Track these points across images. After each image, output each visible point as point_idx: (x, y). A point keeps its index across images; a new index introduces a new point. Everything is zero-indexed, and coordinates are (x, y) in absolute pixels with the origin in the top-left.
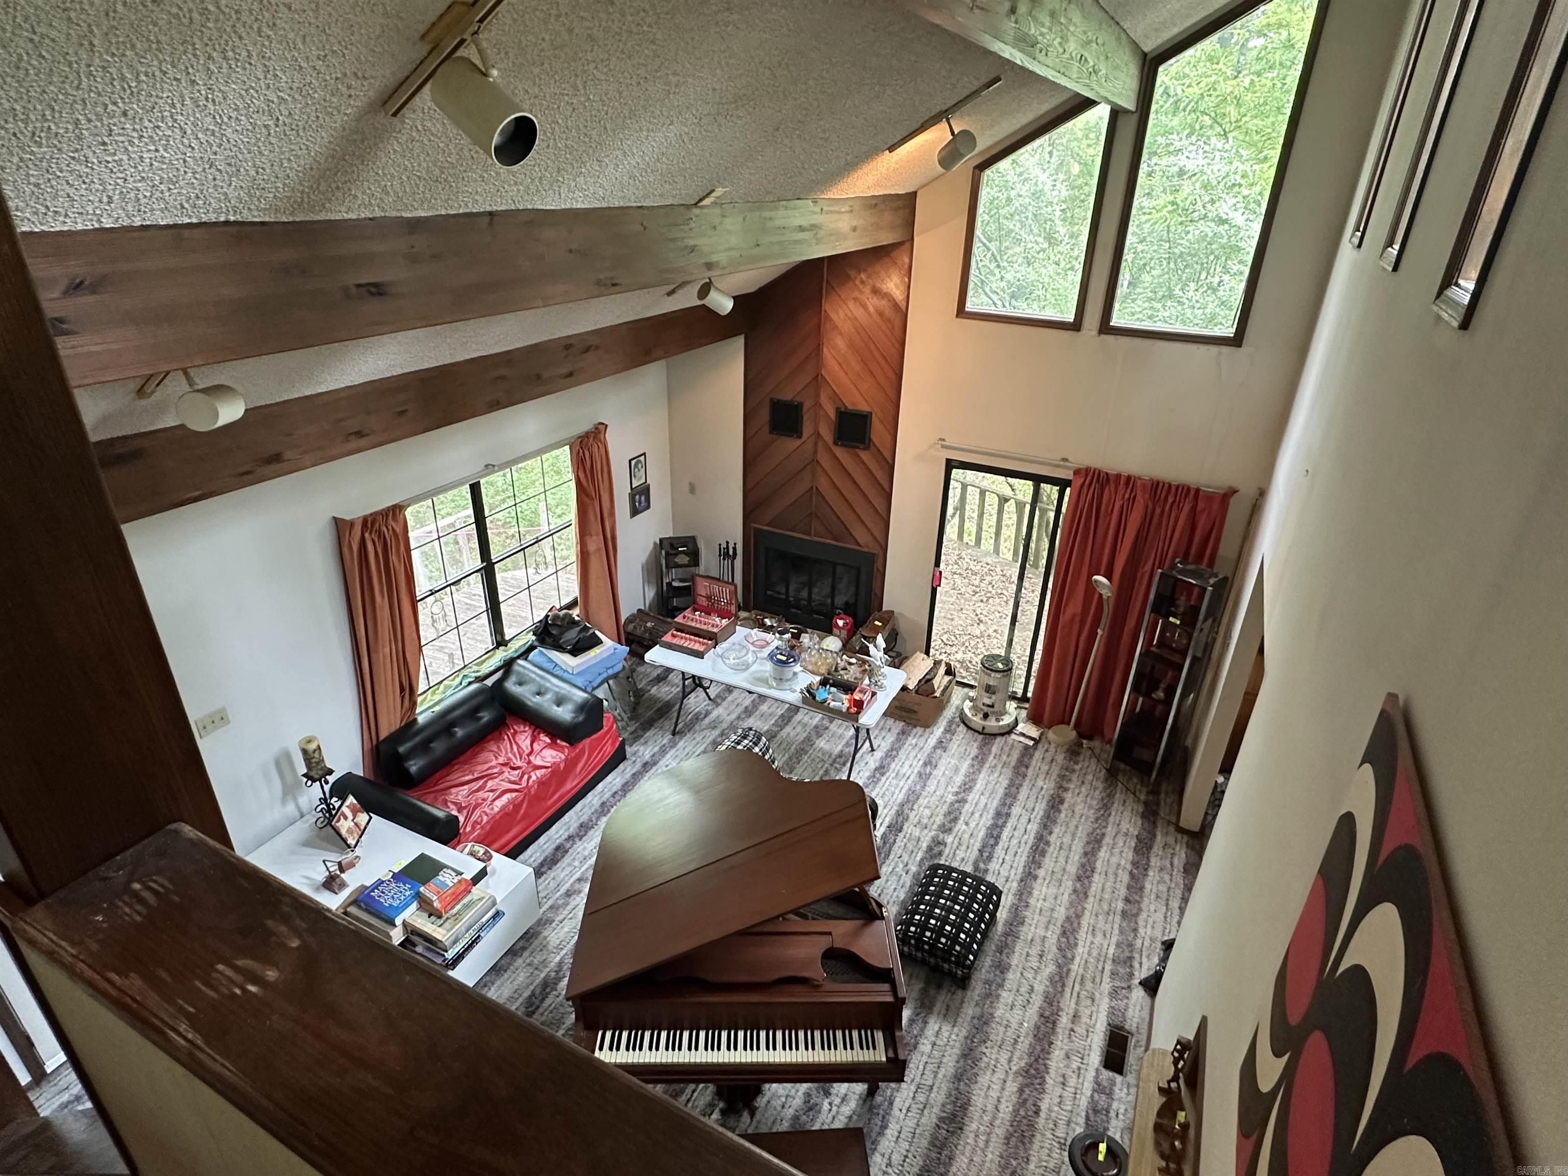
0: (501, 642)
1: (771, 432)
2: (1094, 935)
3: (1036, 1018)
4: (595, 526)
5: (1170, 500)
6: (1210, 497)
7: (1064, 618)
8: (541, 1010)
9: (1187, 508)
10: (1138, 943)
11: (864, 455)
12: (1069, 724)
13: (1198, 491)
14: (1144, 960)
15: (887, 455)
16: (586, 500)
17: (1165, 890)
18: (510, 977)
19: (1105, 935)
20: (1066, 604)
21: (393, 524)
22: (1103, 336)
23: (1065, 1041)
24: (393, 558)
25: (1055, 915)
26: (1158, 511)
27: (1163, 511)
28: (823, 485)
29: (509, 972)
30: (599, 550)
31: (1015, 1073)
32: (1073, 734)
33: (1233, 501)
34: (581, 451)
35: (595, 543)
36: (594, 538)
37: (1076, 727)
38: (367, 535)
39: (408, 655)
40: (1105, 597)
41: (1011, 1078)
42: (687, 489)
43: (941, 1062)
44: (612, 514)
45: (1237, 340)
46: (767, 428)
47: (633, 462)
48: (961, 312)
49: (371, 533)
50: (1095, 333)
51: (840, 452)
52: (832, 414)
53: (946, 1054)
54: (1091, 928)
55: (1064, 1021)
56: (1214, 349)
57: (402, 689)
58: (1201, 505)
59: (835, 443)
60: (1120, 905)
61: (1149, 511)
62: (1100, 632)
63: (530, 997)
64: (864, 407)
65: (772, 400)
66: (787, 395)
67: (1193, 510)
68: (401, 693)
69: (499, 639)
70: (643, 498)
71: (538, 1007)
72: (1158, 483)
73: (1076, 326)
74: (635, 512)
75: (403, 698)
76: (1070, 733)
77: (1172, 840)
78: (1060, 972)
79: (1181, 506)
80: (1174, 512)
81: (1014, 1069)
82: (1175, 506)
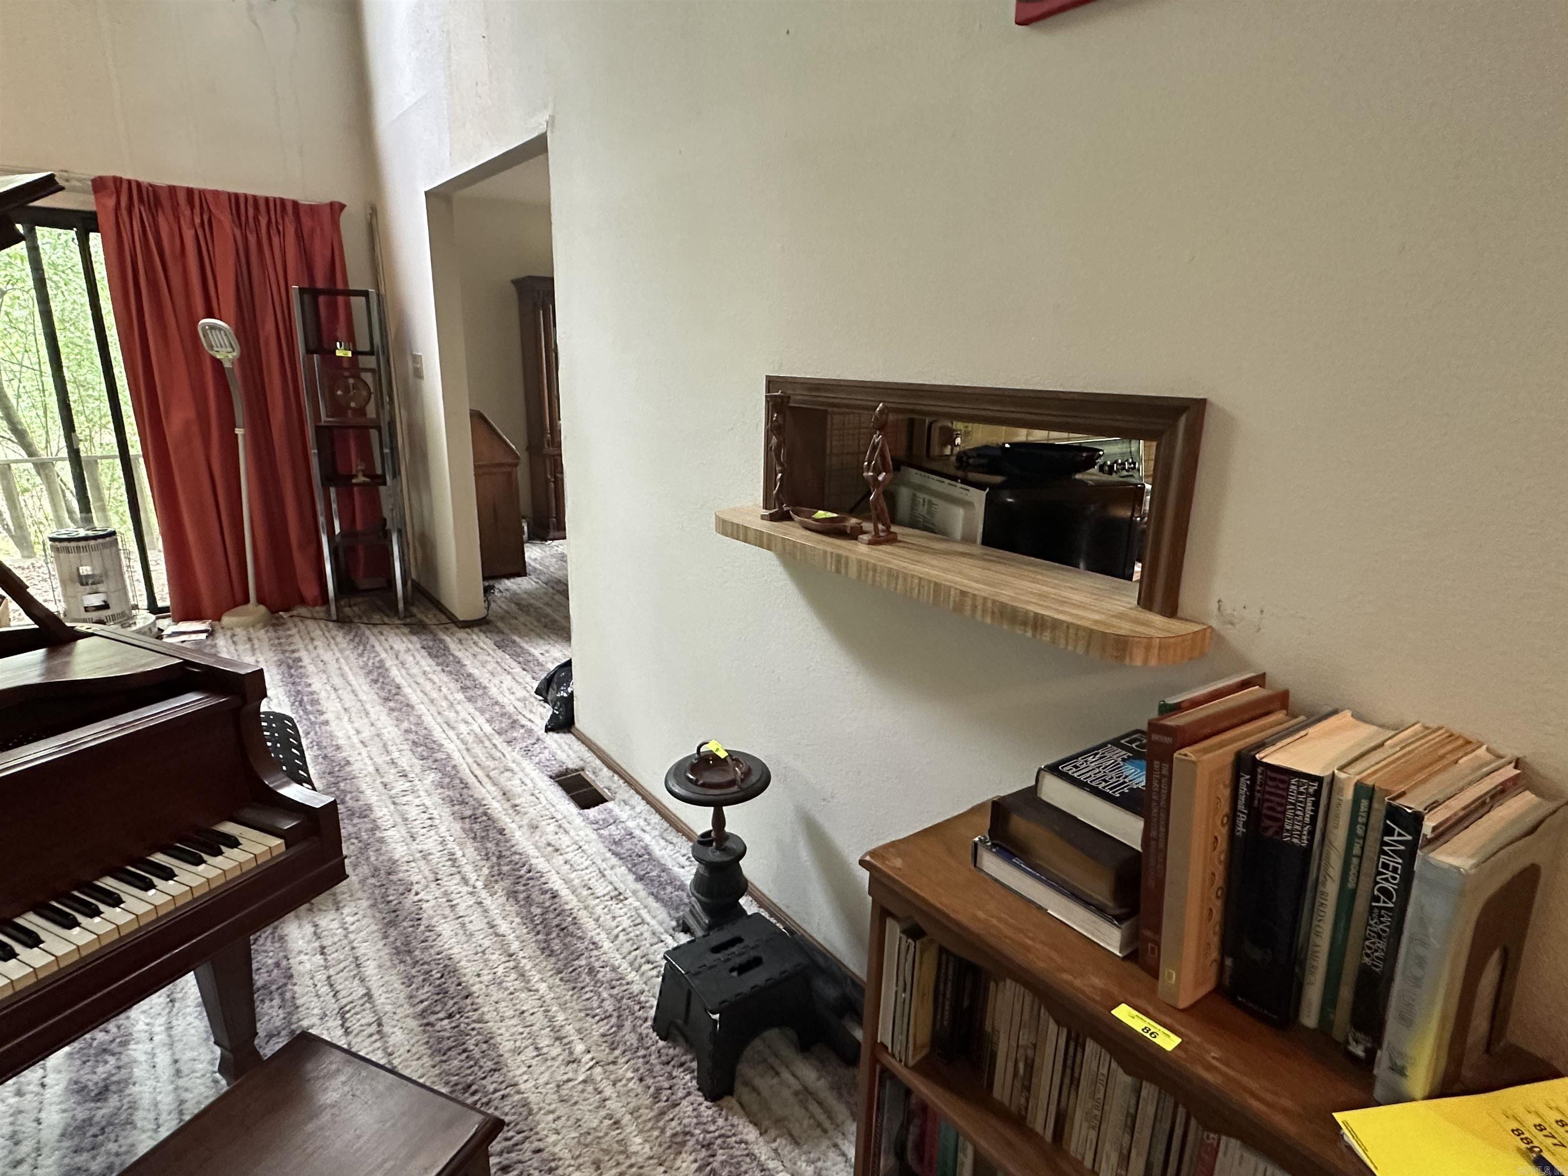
2: (453, 728)
3: (457, 826)
5: (263, 222)
6: (313, 209)
7: (173, 429)
9: (290, 230)
10: (511, 709)
12: (246, 601)
13: (295, 204)
14: (531, 716)
17: (495, 665)
19: (466, 722)
20: (167, 412)
23: (517, 818)
25: (386, 737)
26: (252, 239)
27: (259, 241)
31: (486, 886)
32: (262, 609)
37: (261, 601)
40: (227, 365)
41: (484, 894)
54: (445, 726)
55: (497, 807)
58: (306, 221)
60: (460, 696)
61: (240, 241)
62: (239, 431)
67: (299, 233)
72: (237, 196)
76: (255, 609)
77: (462, 634)
78: (445, 775)
79: (281, 229)
80: (276, 240)
81: (480, 884)
82: (273, 231)
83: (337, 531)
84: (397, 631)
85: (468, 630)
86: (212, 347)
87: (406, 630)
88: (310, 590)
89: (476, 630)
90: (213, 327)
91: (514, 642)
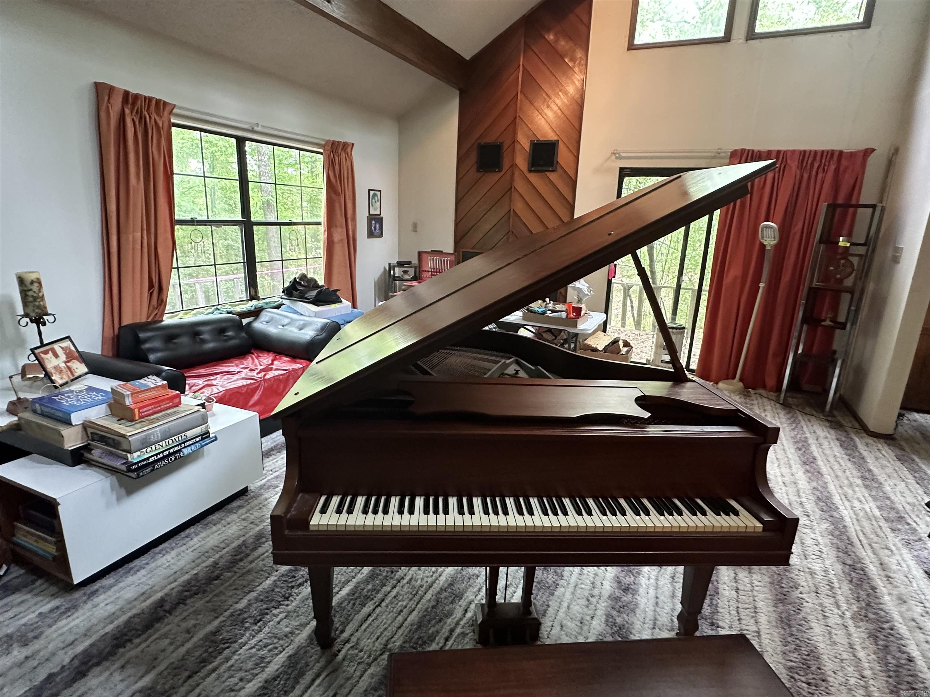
0: (254, 297)
1: (478, 171)
2: (849, 501)
3: (839, 567)
4: (340, 219)
5: (816, 165)
6: (852, 155)
7: (728, 280)
8: (250, 558)
9: (833, 167)
10: (900, 507)
11: (552, 176)
12: (734, 378)
13: (841, 152)
14: (917, 520)
15: (572, 174)
16: (333, 196)
17: (892, 471)
18: (219, 529)
19: (860, 501)
20: (728, 269)
21: (156, 117)
22: (750, 42)
23: (889, 586)
24: (153, 150)
25: (800, 486)
26: (806, 176)
27: (809, 177)
28: (519, 207)
29: (219, 526)
30: (341, 240)
31: (852, 618)
32: (741, 384)
33: (872, 160)
34: (332, 155)
35: (339, 235)
36: (339, 230)
37: (741, 380)
38: (127, 111)
39: (160, 250)
40: (768, 248)
41: (850, 623)
42: (411, 228)
43: (756, 608)
44: (354, 219)
45: (867, 23)
46: (474, 169)
47: (372, 193)
48: (631, 47)
49: (132, 112)
50: (742, 41)
51: (534, 178)
52: (527, 146)
53: (756, 598)
54: (843, 497)
55: (873, 569)
56: (846, 34)
57: (151, 286)
58: (844, 162)
59: (530, 171)
60: (859, 482)
61: (798, 177)
62: (762, 285)
63: (240, 546)
64: (552, 137)
65: (479, 144)
66: (490, 139)
67: (837, 170)
68: (149, 290)
69: (253, 293)
70: (377, 226)
71: (248, 555)
72: (805, 151)
73: (727, 38)
74: (371, 235)
75: (151, 294)
76: (737, 384)
77: (870, 440)
78: (836, 528)
79: (826, 168)
80: (820, 175)
81: (848, 614)
82: (821, 170)
83: (800, 351)
84: (821, 423)
85: (875, 439)
86: (763, 237)
87: (828, 424)
88: (771, 381)
89: (882, 441)
90: (767, 227)
91: (913, 460)
